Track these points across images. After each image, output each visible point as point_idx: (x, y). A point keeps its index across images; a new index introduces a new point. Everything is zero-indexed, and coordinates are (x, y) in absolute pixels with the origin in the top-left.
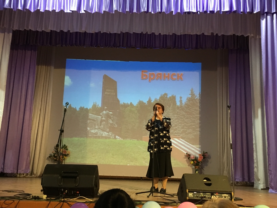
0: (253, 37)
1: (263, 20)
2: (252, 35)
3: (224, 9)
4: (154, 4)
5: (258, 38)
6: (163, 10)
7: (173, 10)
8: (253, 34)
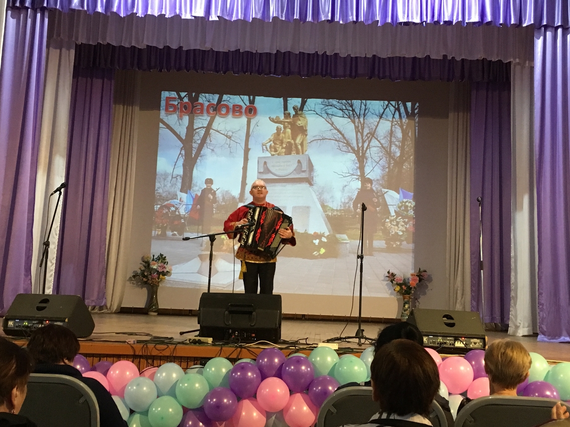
0: (519, 64)
1: (539, 39)
2: (517, 60)
3: (469, 19)
4: (344, 7)
5: (527, 65)
6: (361, 17)
7: (378, 19)
8: (519, 58)
